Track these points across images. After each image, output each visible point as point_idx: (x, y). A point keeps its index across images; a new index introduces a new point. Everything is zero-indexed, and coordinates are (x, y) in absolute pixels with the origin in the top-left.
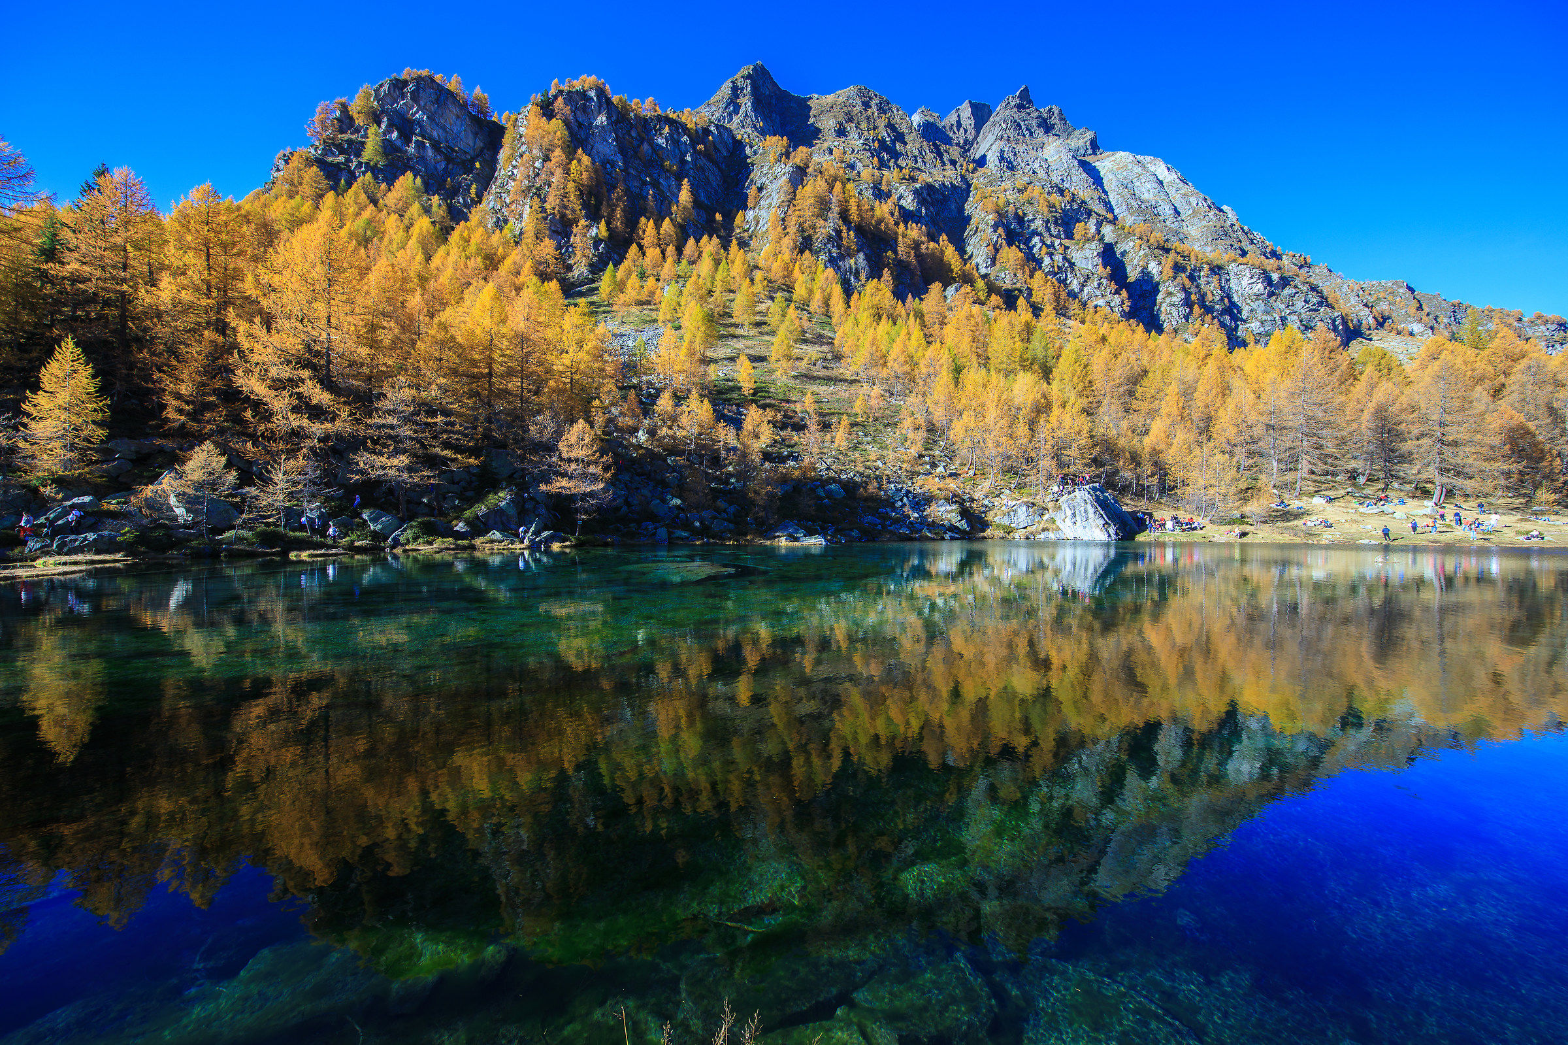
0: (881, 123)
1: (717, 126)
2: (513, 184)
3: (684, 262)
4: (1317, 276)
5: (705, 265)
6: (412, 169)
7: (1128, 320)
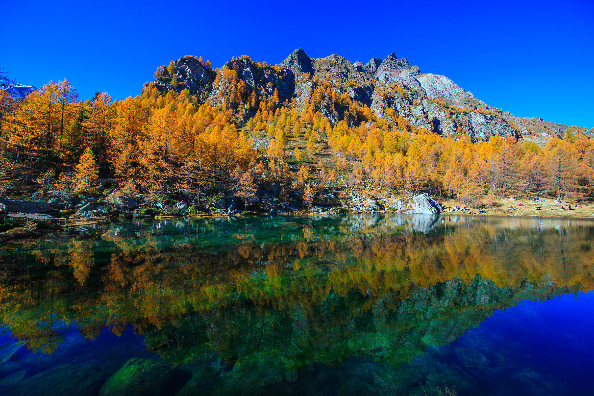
0: (343, 67)
1: (286, 70)
2: (219, 91)
3: (276, 116)
4: (505, 115)
5: (283, 117)
6: (186, 87)
7: (433, 133)
